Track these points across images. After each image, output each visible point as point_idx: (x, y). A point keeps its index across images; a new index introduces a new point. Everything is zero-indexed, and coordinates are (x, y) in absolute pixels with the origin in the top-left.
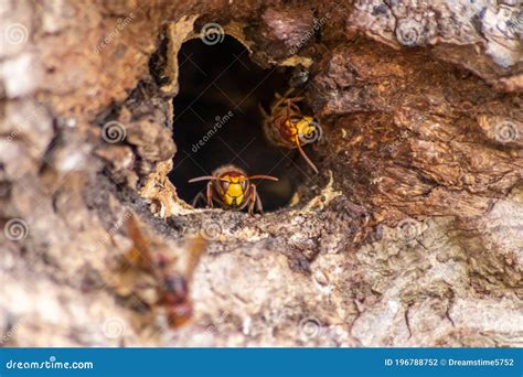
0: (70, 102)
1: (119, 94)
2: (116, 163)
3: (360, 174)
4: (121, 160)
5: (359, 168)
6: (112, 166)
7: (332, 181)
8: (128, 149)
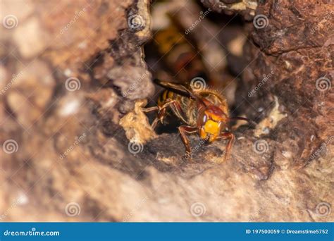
0: (66, 56)
1: (103, 44)
2: (102, 103)
3: (303, 100)
4: (105, 100)
5: (302, 94)
6: (100, 106)
7: (277, 105)
8: (111, 90)
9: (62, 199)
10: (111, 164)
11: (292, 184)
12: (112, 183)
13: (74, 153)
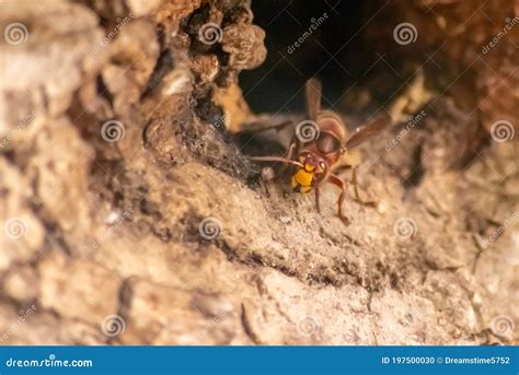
2: (202, 75)
4: (208, 71)
6: (198, 80)
9: (158, 216)
10: (210, 163)
11: (450, 196)
12: (220, 191)
13: (168, 147)
